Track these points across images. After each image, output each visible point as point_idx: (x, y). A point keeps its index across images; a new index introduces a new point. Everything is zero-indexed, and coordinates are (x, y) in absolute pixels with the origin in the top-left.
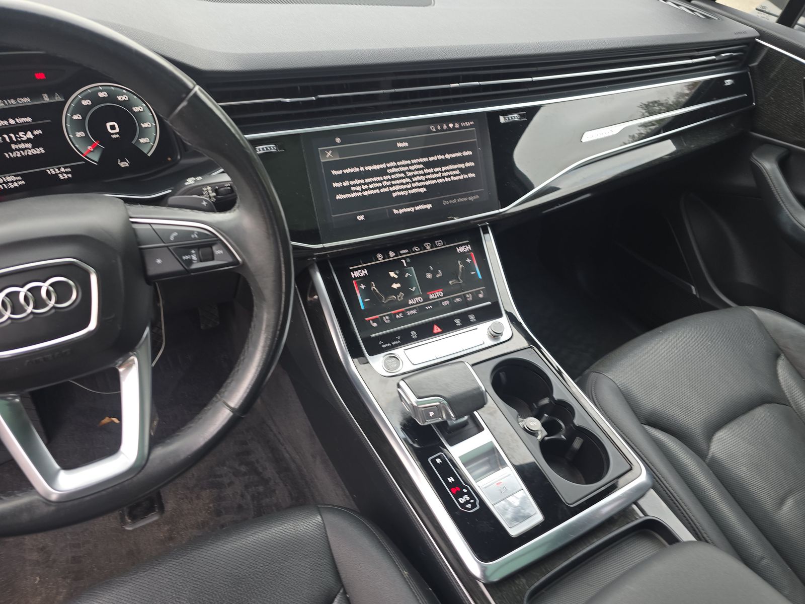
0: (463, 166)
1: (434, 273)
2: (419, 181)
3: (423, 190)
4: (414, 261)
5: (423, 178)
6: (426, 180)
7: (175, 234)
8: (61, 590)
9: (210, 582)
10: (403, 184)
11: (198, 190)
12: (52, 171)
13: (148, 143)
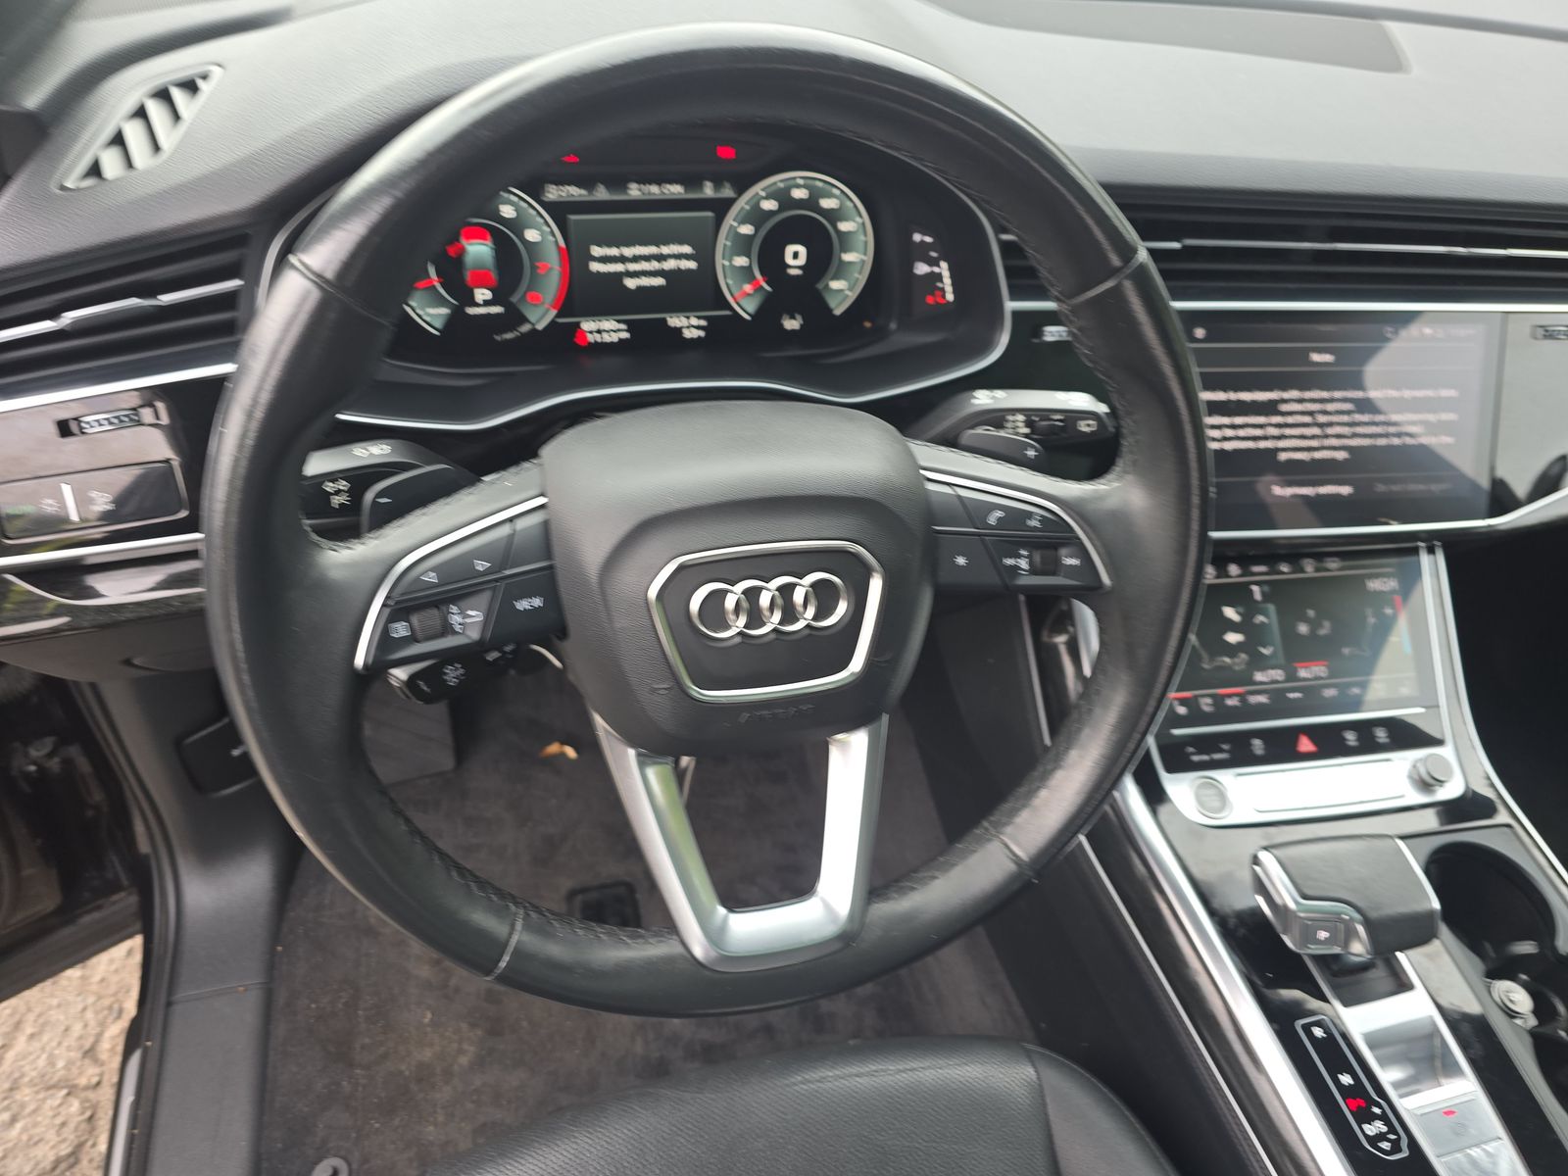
0: (1431, 417)
1: (1315, 625)
2: (1339, 436)
3: (1341, 455)
4: (1276, 591)
5: (1346, 430)
6: (1355, 435)
7: (999, 514)
8: (465, 1046)
9: (832, 1146)
10: (1303, 437)
11: (996, 418)
12: (675, 321)
13: (842, 291)
